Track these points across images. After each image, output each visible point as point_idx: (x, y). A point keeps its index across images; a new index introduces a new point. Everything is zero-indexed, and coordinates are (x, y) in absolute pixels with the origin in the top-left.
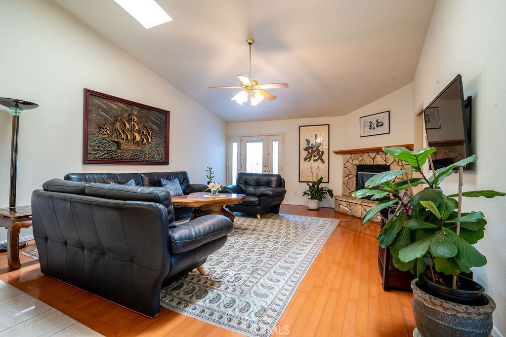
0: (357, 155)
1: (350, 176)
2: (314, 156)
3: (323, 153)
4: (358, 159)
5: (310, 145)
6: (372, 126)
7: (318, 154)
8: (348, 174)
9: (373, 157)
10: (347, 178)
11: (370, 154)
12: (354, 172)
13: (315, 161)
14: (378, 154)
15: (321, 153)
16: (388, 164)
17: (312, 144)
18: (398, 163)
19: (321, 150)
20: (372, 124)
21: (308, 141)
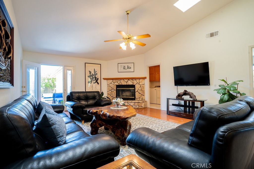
0: (117, 81)
1: (112, 91)
2: (94, 81)
3: (98, 79)
4: (117, 82)
5: (91, 74)
6: (125, 68)
7: (96, 80)
8: (111, 89)
9: (126, 81)
10: (111, 91)
11: (125, 80)
12: (115, 89)
13: (94, 83)
14: (129, 80)
15: (97, 79)
16: (134, 84)
17: (92, 74)
18: (139, 84)
19: (97, 77)
20: (125, 67)
21: (90, 72)
